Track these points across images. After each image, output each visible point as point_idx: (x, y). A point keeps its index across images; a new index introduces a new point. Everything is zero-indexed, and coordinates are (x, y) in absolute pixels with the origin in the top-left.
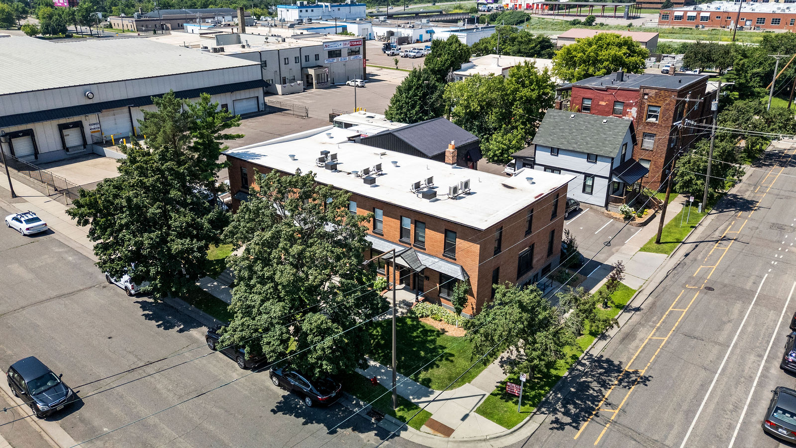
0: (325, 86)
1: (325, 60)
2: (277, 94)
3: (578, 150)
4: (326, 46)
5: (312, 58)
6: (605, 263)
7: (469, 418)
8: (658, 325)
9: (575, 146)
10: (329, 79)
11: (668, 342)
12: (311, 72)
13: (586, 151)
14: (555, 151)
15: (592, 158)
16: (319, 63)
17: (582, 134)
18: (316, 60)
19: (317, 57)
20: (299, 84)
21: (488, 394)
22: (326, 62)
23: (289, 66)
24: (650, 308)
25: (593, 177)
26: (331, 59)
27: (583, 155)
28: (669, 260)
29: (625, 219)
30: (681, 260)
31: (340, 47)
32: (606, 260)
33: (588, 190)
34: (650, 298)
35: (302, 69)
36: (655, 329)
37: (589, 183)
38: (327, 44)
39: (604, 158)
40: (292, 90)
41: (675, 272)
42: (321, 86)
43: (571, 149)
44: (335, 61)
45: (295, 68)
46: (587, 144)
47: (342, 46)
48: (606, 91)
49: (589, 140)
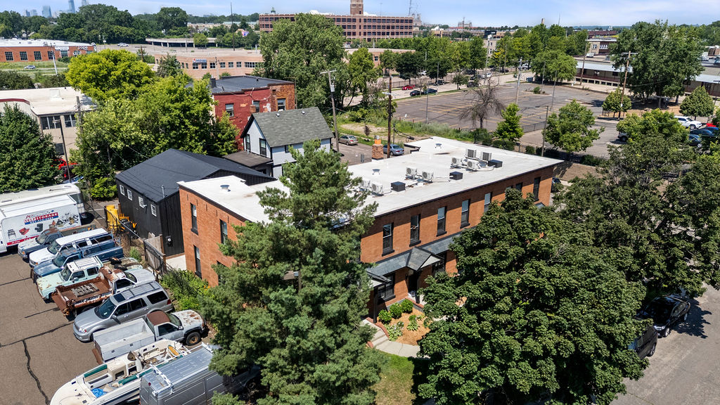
9: (303, 138)
14: (288, 148)
43: (302, 141)
48: (244, 93)
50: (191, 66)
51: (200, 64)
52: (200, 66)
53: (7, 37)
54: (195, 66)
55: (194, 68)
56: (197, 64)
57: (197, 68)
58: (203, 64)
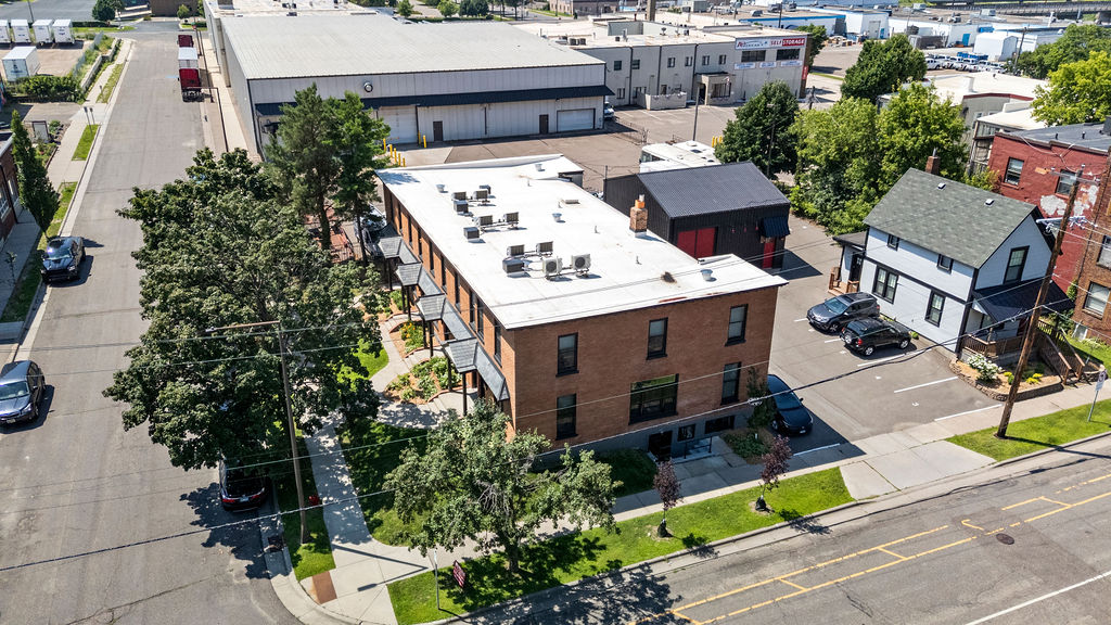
0: (724, 102)
1: (735, 65)
2: (644, 108)
3: (925, 245)
4: (740, 44)
5: (714, 61)
6: (853, 443)
7: (372, 589)
8: (819, 565)
9: (924, 237)
10: (732, 93)
11: (802, 597)
12: (705, 80)
13: (935, 249)
14: (893, 241)
15: (945, 263)
16: (724, 68)
17: (943, 218)
18: (720, 63)
19: (722, 60)
20: (681, 97)
21: (431, 568)
22: (737, 67)
23: (675, 70)
24: (846, 535)
25: (943, 295)
26: (746, 64)
27: (932, 256)
28: (989, 470)
29: (980, 381)
30: (1014, 476)
31: (764, 46)
32: (862, 437)
33: (935, 316)
34: (867, 519)
35: (695, 75)
36: (806, 570)
37: (937, 305)
38: (742, 41)
39: (964, 266)
40: (668, 103)
41: (975, 492)
42: (717, 102)
43: (915, 241)
44: (753, 67)
45: (684, 74)
46: (944, 236)
47: (768, 46)
48: (1050, 149)
49: (950, 230)
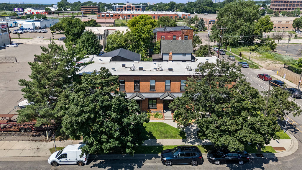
9: (178, 51)
15: (184, 54)
17: (178, 47)
27: (181, 54)
39: (189, 53)
48: (170, 32)
49: (181, 48)
50: (208, 23)
51: (212, 22)
52: (212, 23)
53: (168, 11)
54: (210, 22)
55: (209, 23)
56: (211, 22)
57: (210, 23)
58: (213, 22)
